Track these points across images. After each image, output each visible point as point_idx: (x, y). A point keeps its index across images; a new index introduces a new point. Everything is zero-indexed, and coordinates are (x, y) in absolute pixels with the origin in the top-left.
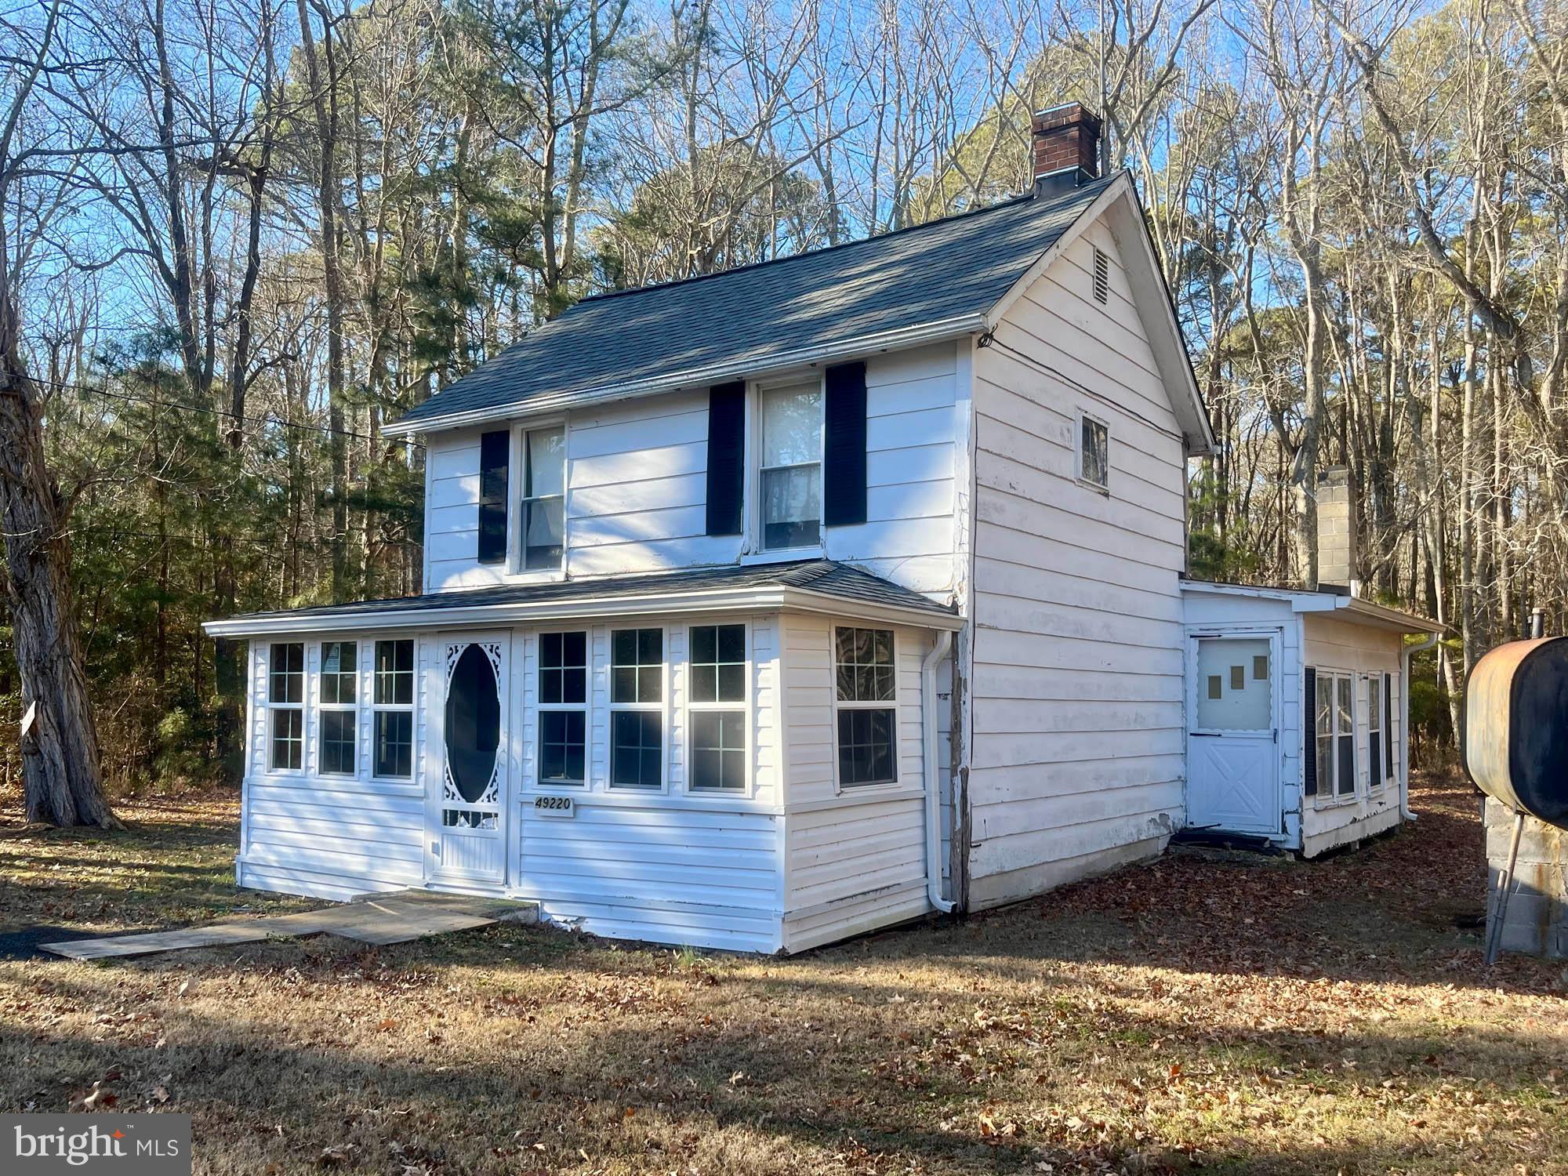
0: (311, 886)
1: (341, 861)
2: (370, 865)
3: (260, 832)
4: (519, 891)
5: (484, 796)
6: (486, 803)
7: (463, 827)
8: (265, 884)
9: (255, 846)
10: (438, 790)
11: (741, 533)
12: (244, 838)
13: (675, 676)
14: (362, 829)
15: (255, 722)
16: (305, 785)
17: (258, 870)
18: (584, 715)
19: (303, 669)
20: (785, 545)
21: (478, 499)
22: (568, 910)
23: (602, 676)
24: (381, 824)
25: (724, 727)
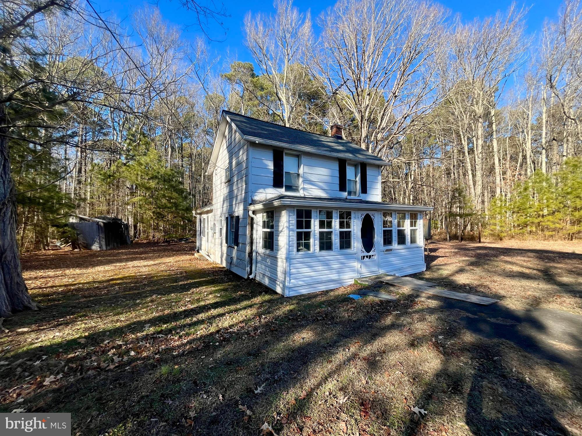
1: (329, 277)
2: (339, 276)
3: (294, 275)
4: (381, 271)
5: (372, 251)
6: (372, 253)
7: (366, 259)
8: (299, 293)
9: (292, 281)
10: (360, 252)
11: (346, 191)
12: (288, 279)
13: (407, 222)
14: (336, 266)
15: (289, 236)
16: (313, 256)
17: (296, 289)
18: (391, 231)
19: (311, 218)
20: (350, 195)
21: (273, 168)
22: (392, 273)
23: (395, 222)
24: (342, 263)
25: (413, 232)
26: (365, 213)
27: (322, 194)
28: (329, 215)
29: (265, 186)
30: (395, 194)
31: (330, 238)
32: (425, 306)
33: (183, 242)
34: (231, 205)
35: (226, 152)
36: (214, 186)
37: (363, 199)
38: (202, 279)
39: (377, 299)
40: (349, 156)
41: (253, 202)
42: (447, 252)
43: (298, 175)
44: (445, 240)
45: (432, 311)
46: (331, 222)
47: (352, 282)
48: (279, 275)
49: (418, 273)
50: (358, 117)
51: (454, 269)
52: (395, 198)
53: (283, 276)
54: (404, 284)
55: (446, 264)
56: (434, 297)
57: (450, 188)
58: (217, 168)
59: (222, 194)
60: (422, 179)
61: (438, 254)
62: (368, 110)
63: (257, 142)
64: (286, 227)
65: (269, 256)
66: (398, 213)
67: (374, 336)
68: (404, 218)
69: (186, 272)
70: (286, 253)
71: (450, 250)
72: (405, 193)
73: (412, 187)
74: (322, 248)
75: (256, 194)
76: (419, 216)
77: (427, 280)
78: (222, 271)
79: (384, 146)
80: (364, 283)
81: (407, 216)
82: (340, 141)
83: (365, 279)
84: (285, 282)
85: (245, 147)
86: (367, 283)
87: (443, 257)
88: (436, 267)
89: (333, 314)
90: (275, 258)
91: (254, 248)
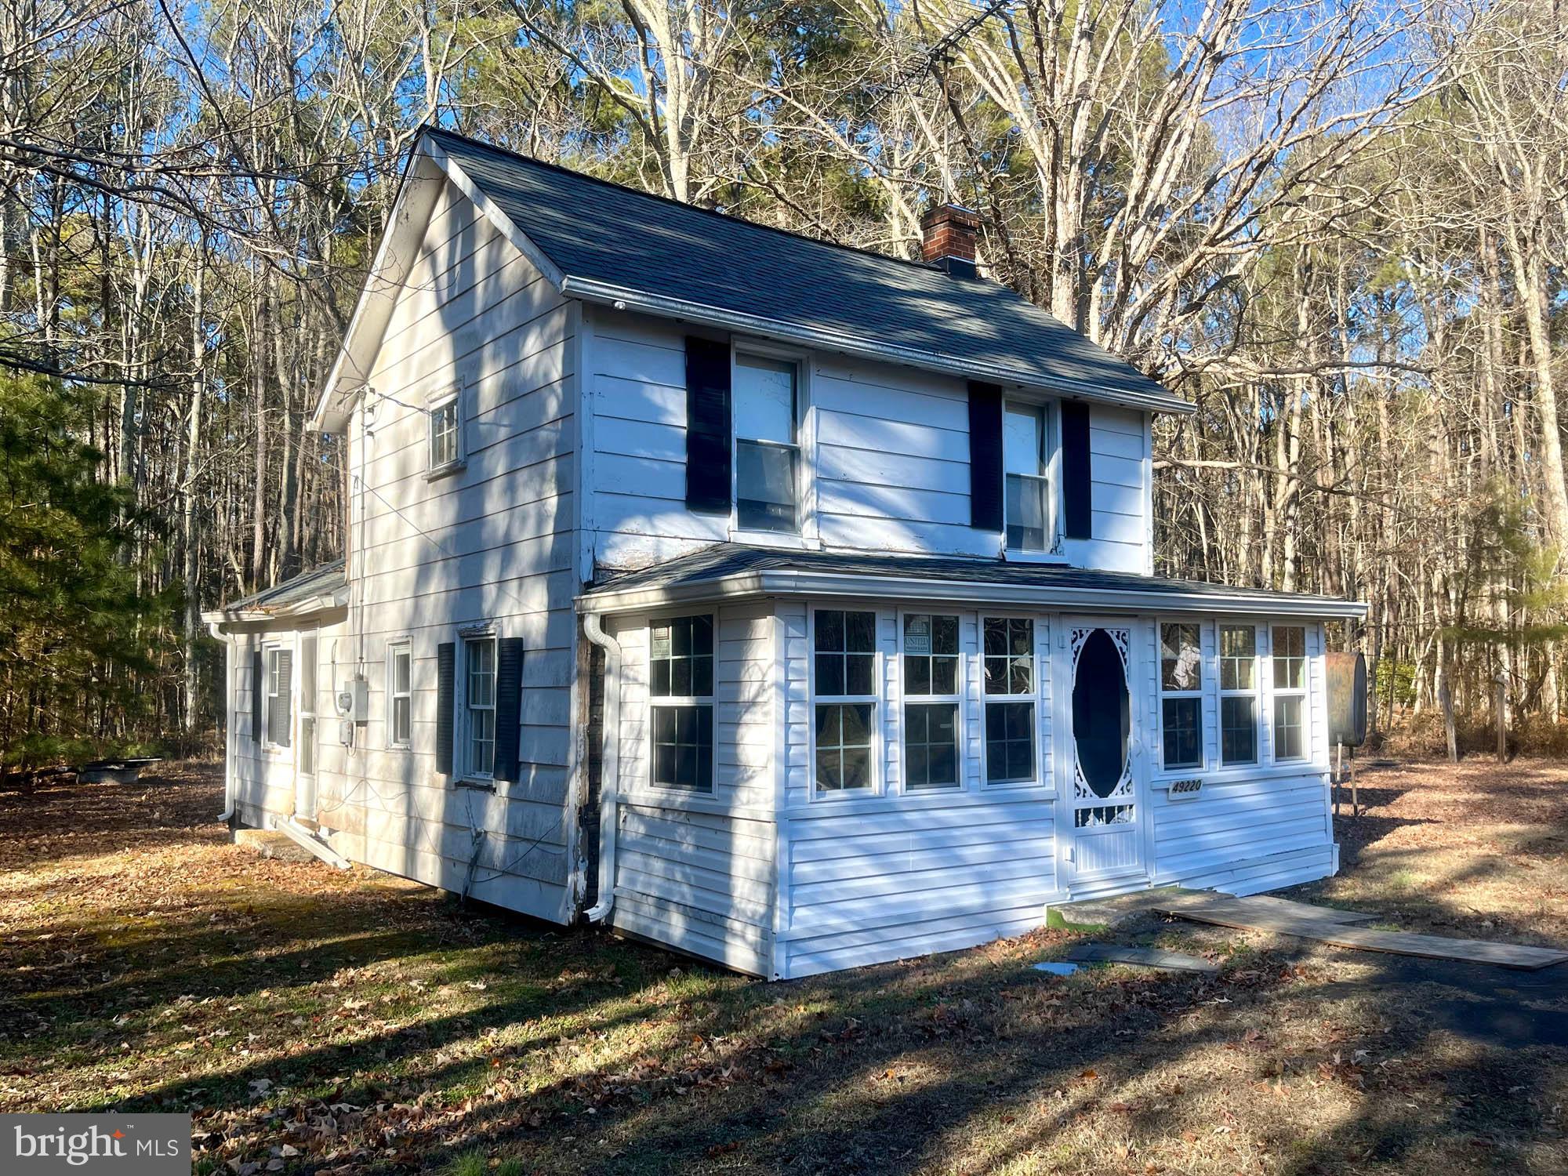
0: (906, 943)
1: (946, 899)
2: (987, 894)
3: (808, 890)
4: (1158, 877)
5: (1117, 789)
6: (1120, 796)
7: (1095, 824)
8: (826, 963)
9: (800, 913)
10: (1069, 792)
11: (1001, 530)
12: (781, 903)
13: (1263, 667)
14: (977, 852)
15: (788, 725)
16: (881, 808)
17: (816, 945)
18: (1196, 702)
19: (872, 648)
20: (1019, 547)
21: (684, 422)
22: (1202, 884)
23: (1213, 666)
24: (1000, 840)
25: (1287, 709)
26: (1089, 626)
27: (899, 543)
28: (946, 638)
29: (652, 505)
30: (1210, 526)
31: (949, 735)
32: (1322, 981)
33: (109, 782)
34: (468, 590)
35: (432, 328)
36: (353, 489)
37: (1076, 565)
38: (353, 937)
39: (1145, 972)
40: (1013, 367)
41: (602, 578)
42: (1438, 804)
43: (794, 454)
44: (1439, 753)
45: (1338, 990)
46: (952, 664)
47: (1038, 919)
48: (737, 893)
49: (1306, 885)
50: (1037, 147)
51: (1454, 865)
52: (1213, 551)
53: (761, 895)
54: (1250, 917)
55: (1423, 851)
56: (1359, 954)
57: (1463, 507)
58: (370, 399)
59: (409, 531)
60: (1340, 452)
61: (1396, 813)
62: (1084, 113)
63: (620, 305)
64: (777, 684)
65: (690, 813)
66: (1223, 628)
67: (1143, 1065)
68: (1249, 649)
69: (250, 911)
70: (777, 798)
71: (1450, 797)
72: (1258, 529)
73: (1294, 499)
74: (916, 775)
75: (616, 538)
76: (1310, 640)
77: (1339, 905)
78: (424, 904)
79: (1159, 295)
80: (1087, 921)
81: (1260, 641)
82: (967, 287)
83: (1091, 907)
84: (769, 916)
85: (558, 321)
86: (1102, 921)
87: (1420, 822)
88: (1379, 861)
89: (987, 1019)
90: (721, 821)
91: (607, 782)
